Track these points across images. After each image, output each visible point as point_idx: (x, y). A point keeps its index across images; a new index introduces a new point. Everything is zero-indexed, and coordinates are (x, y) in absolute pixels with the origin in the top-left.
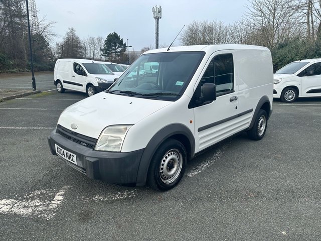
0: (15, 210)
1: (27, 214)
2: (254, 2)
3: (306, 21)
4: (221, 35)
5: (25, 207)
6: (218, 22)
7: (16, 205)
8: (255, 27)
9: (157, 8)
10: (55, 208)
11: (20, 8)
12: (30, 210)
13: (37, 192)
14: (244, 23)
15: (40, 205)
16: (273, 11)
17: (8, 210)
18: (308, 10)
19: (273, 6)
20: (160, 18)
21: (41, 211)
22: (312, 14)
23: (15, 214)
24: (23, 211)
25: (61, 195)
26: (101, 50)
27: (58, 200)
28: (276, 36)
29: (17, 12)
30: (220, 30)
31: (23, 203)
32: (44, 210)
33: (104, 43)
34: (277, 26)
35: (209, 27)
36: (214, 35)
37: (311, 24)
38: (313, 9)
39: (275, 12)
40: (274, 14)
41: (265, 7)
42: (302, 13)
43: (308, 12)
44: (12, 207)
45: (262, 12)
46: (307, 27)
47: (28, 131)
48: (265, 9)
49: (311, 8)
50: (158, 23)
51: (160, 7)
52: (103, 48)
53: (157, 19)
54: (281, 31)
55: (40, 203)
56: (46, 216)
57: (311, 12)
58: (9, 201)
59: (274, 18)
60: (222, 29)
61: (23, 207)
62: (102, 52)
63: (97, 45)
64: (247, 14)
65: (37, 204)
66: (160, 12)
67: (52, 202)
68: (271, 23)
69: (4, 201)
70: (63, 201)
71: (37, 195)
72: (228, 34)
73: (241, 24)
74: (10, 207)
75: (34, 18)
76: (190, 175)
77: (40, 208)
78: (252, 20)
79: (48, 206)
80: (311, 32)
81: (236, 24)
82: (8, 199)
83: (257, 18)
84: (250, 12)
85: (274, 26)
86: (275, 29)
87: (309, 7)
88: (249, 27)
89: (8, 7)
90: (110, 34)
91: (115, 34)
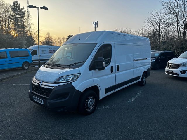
2: (148, 20)
3: (177, 30)
6: (129, 29)
8: (150, 33)
9: (95, 22)
14: (143, 30)
18: (177, 25)
19: (159, 22)
20: (97, 27)
22: (179, 27)
28: (161, 36)
29: (22, 25)
30: (130, 33)
35: (124, 32)
37: (179, 32)
38: (180, 24)
39: (160, 25)
40: (160, 26)
41: (155, 23)
42: (174, 26)
43: (177, 26)
45: (153, 25)
46: (177, 33)
49: (179, 24)
50: (96, 30)
51: (97, 22)
53: (95, 28)
54: (164, 34)
57: (179, 25)
59: (160, 28)
60: (131, 33)
63: (62, 41)
64: (145, 26)
66: (97, 24)
68: (158, 30)
73: (142, 31)
75: (29, 28)
78: (148, 29)
80: (180, 35)
81: (139, 31)
83: (150, 28)
84: (146, 25)
85: (159, 32)
86: (160, 34)
87: (178, 23)
88: (146, 32)
89: (17, 22)
90: (69, 36)
91: (72, 36)
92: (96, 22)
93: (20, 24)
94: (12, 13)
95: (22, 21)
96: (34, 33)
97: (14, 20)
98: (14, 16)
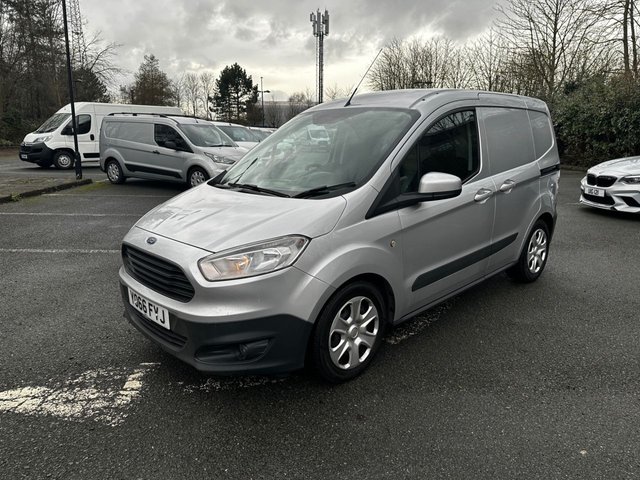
0: (49, 407)
1: (72, 416)
3: (621, 36)
4: (448, 67)
5: (68, 401)
7: (50, 398)
8: (517, 51)
9: (319, 14)
10: (127, 405)
11: (49, 18)
12: (78, 408)
13: (90, 374)
14: (495, 42)
15: (97, 398)
16: (553, 18)
17: (34, 408)
18: (625, 14)
19: (554, 7)
20: (327, 33)
21: (98, 409)
22: (632, 24)
23: (49, 414)
24: (64, 410)
25: (137, 379)
26: (209, 99)
27: (133, 389)
28: (560, 68)
29: (44, 26)
30: (446, 56)
31: (64, 395)
32: (105, 408)
33: (215, 87)
34: (562, 48)
35: (424, 51)
36: (433, 68)
37: (630, 44)
38: (635, 12)
39: (556, 20)
40: (556, 24)
41: (537, 11)
42: (613, 21)
43: (626, 19)
44: (43, 402)
45: (531, 20)
46: (622, 49)
47: (69, 256)
48: (537, 14)
49: (632, 10)
50: (321, 45)
52: (212, 95)
53: (320, 36)
54: (569, 58)
55: (96, 395)
56: (109, 418)
57: (632, 17)
58: (36, 391)
59: (556, 31)
60: (451, 55)
61: (65, 403)
62: (210, 104)
63: (202, 89)
64: (501, 24)
65: (92, 397)
66: (326, 21)
67: (121, 392)
68: (550, 41)
69: (26, 391)
70: (142, 391)
71: (91, 378)
72: (462, 64)
73: (488, 45)
74: (39, 401)
75: (76, 36)
76: (393, 342)
77: (99, 405)
78: (511, 37)
79: (112, 399)
80: (632, 58)
81: (478, 44)
82: (34, 386)
83: (522, 31)
84: (507, 21)
85: (554, 48)
86: (558, 54)
87: (626, 7)
88: (506, 51)
89: (27, 15)
90: (227, 68)
91: (237, 67)
92: (323, 13)
93: (39, 22)
96: (95, 55)
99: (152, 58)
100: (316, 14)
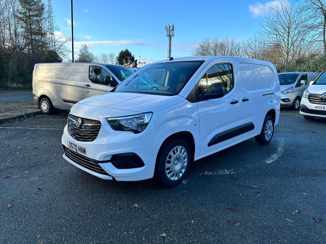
2: (269, 21)
3: (323, 39)
4: (234, 52)
8: (270, 45)
16: (287, 30)
19: (287, 25)
20: (173, 35)
33: (116, 60)
34: (292, 44)
36: (226, 52)
39: (289, 30)
40: (289, 33)
42: (318, 32)
45: (276, 30)
46: (323, 45)
48: (279, 27)
50: (170, 41)
51: (173, 25)
53: (170, 37)
54: (296, 48)
59: (289, 36)
60: (235, 46)
63: (110, 61)
64: (262, 33)
66: (173, 30)
68: (286, 40)
72: (241, 50)
73: (254, 42)
75: (51, 35)
78: (267, 38)
81: (249, 41)
83: (272, 36)
84: (265, 31)
85: (288, 43)
86: (290, 46)
87: (325, 26)
89: (30, 25)
90: (122, 51)
91: (127, 51)
92: (171, 26)
94: (20, 8)
95: (38, 21)
96: (60, 44)
97: (23, 20)
98: (23, 14)
99: (85, 46)
100: (168, 26)
